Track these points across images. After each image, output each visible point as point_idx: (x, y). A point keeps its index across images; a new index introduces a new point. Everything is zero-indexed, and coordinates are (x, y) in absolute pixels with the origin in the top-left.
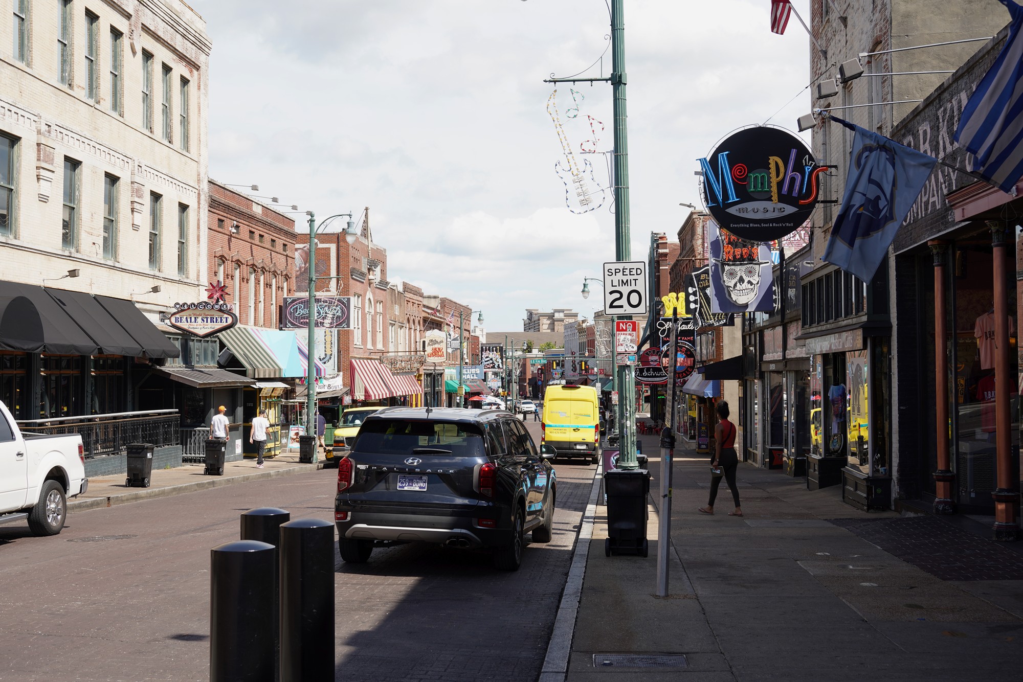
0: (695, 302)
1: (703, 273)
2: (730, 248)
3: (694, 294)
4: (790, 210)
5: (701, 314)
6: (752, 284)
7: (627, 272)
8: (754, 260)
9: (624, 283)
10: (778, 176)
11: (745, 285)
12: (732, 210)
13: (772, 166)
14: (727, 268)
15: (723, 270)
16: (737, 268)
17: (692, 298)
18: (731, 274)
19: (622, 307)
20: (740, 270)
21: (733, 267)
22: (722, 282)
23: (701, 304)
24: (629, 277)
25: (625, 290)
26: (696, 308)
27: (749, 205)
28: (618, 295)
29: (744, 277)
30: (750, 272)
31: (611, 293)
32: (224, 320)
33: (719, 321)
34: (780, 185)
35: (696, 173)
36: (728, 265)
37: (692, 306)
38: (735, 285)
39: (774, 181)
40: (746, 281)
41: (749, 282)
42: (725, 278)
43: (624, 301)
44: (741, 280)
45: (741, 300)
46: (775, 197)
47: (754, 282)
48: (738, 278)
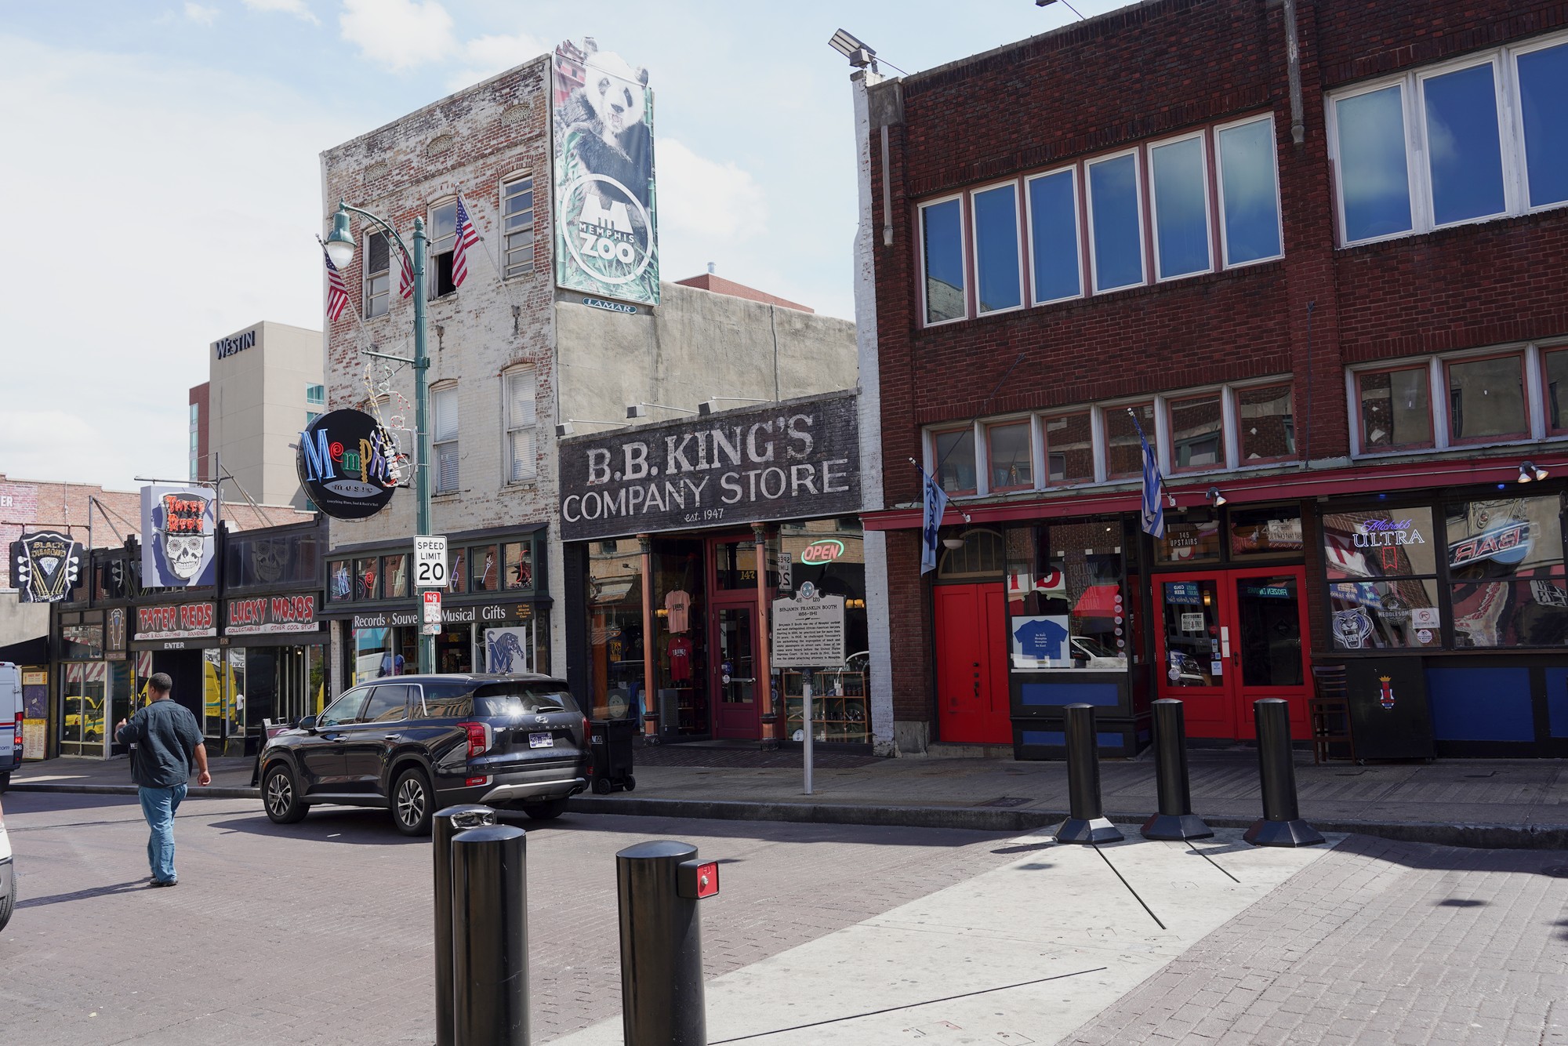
0: (26, 574)
1: (37, 540)
2: (174, 518)
3: (26, 564)
4: (376, 491)
5: (33, 588)
6: (196, 557)
7: (433, 546)
8: (198, 532)
9: (431, 556)
10: (367, 458)
11: (189, 558)
12: (329, 486)
13: (362, 448)
14: (170, 538)
15: (166, 541)
16: (181, 539)
17: (22, 569)
18: (175, 545)
19: (428, 579)
20: (184, 541)
21: (176, 538)
22: (163, 553)
23: (33, 576)
24: (434, 551)
25: (432, 564)
26: (27, 581)
27: (344, 483)
28: (425, 568)
29: (188, 549)
30: (194, 544)
31: (421, 565)
33: (55, 596)
34: (369, 466)
35: (291, 446)
36: (172, 535)
37: (22, 578)
38: (179, 557)
39: (364, 462)
40: (190, 554)
41: (193, 555)
42: (169, 550)
43: (429, 574)
44: (185, 552)
45: (184, 574)
46: (365, 477)
47: (199, 555)
48: (182, 550)
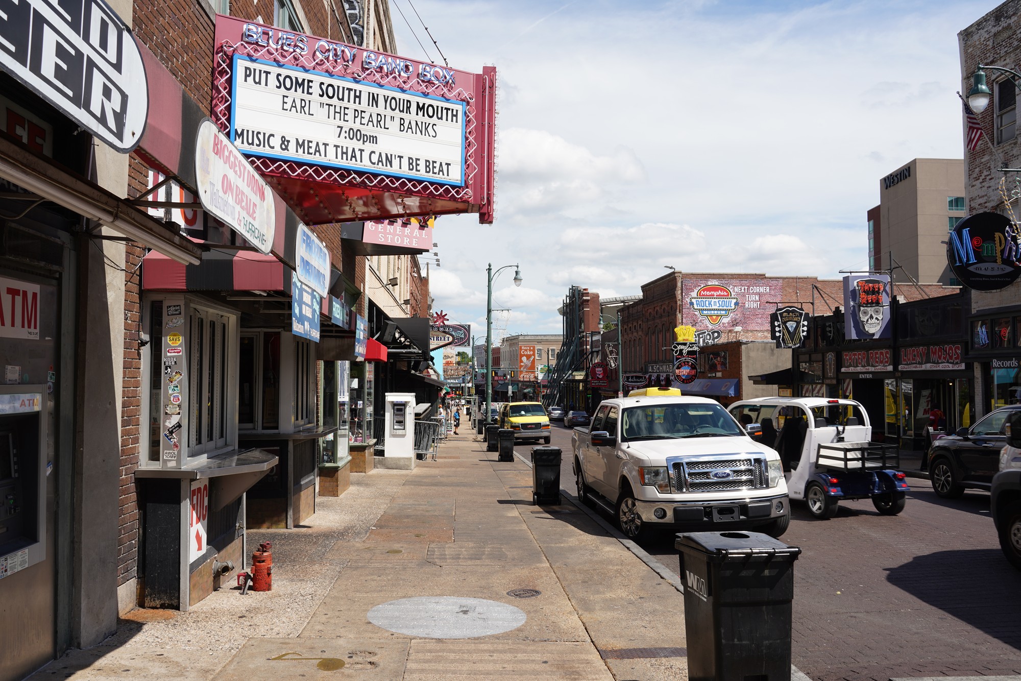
0: (780, 332)
1: (784, 312)
2: (863, 295)
3: (779, 326)
4: (1009, 269)
5: (783, 339)
6: (878, 320)
8: (879, 304)
10: (1000, 246)
11: (874, 320)
12: (971, 268)
13: (997, 239)
14: (862, 308)
15: (859, 310)
16: (869, 309)
17: (777, 329)
18: (865, 313)
20: (870, 310)
21: (866, 308)
22: (858, 318)
23: (783, 333)
26: (780, 336)
27: (983, 266)
29: (873, 315)
30: (877, 312)
32: (447, 339)
33: (795, 344)
34: (1002, 252)
35: (943, 242)
36: (863, 307)
37: (777, 334)
38: (868, 320)
39: (999, 249)
40: (874, 318)
41: (877, 318)
42: (861, 316)
44: (871, 317)
45: (871, 331)
46: (999, 260)
47: (880, 319)
48: (869, 315)
